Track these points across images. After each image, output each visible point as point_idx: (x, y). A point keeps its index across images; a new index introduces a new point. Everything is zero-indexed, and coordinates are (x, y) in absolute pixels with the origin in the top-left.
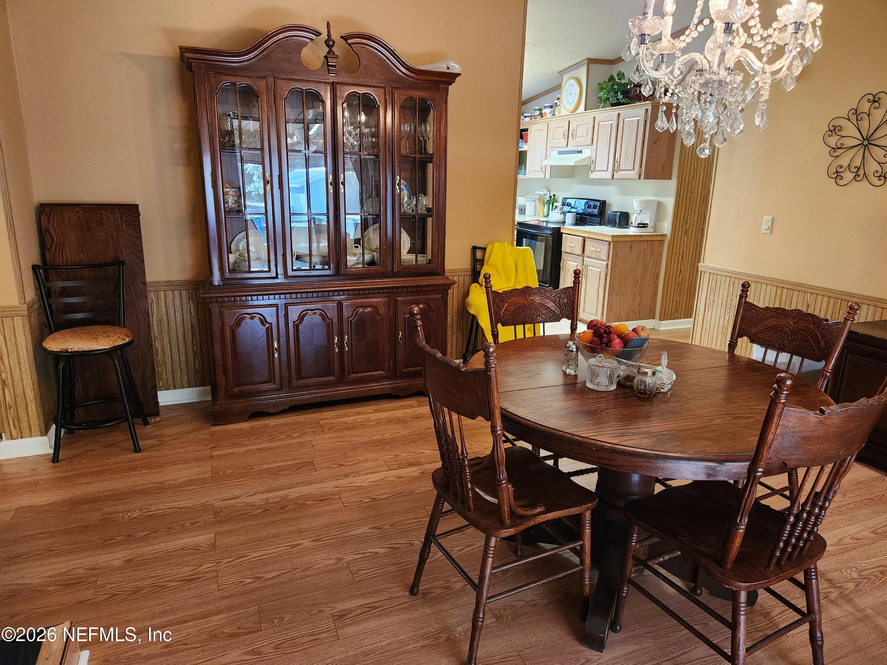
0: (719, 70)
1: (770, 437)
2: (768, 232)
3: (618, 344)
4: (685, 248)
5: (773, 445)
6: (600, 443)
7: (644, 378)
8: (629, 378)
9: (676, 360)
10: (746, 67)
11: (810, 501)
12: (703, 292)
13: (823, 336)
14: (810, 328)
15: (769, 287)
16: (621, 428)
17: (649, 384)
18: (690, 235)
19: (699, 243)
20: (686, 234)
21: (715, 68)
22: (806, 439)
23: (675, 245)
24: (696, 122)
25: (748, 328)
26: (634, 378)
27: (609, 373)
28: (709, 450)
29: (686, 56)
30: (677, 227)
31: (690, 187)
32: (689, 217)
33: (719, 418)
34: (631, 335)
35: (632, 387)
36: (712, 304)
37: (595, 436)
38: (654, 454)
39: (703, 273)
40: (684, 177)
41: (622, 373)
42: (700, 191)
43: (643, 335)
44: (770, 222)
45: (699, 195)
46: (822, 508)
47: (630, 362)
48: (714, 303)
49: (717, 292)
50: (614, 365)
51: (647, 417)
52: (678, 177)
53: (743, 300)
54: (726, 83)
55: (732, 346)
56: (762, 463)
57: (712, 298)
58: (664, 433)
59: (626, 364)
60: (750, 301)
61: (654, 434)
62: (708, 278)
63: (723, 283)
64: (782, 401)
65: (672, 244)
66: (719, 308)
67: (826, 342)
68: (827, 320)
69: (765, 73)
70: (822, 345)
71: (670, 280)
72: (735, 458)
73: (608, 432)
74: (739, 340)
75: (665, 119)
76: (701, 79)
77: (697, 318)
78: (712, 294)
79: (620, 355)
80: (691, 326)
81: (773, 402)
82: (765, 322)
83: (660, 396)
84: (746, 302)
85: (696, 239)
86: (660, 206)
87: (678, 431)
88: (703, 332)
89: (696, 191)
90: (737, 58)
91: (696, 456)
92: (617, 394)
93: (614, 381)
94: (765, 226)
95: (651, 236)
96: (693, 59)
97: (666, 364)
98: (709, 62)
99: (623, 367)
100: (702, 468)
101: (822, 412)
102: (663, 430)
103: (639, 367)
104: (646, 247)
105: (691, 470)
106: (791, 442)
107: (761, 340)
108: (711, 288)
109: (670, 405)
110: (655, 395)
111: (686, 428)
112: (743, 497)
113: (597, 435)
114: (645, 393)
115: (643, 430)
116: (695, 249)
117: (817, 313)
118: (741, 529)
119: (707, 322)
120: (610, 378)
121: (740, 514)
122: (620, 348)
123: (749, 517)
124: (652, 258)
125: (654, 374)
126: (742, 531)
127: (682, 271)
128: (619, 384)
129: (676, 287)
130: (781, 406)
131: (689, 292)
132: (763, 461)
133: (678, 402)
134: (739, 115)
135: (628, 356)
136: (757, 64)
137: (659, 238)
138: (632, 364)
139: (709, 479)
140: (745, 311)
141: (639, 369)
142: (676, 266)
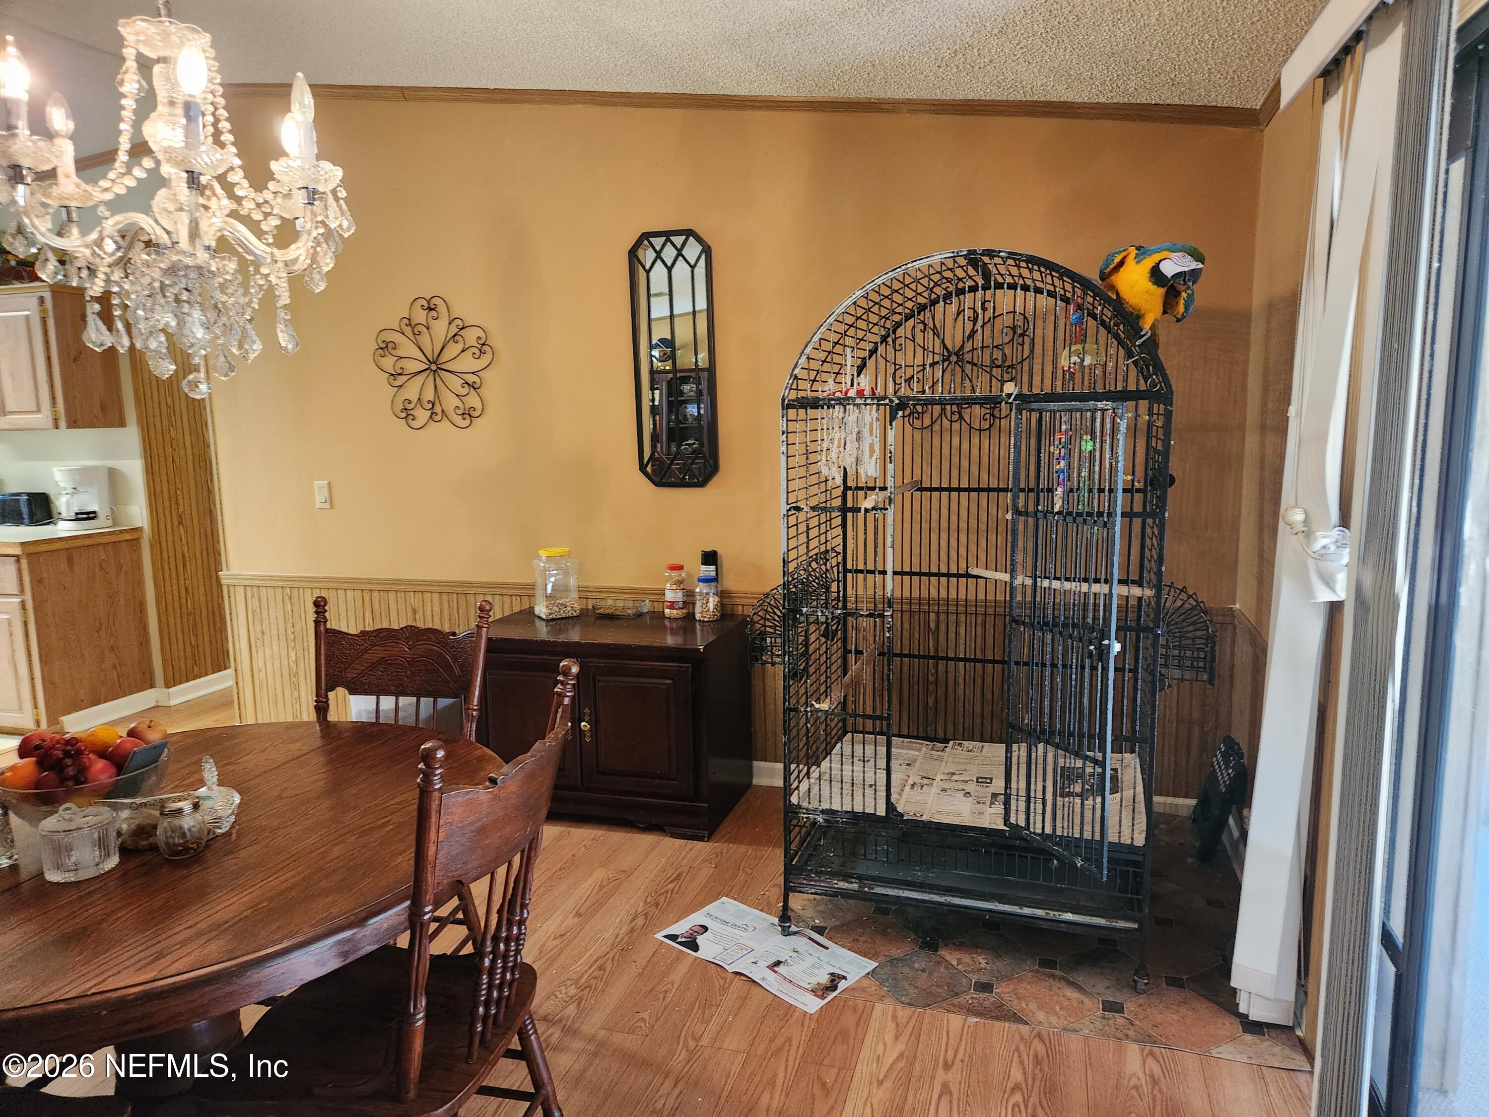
0: (194, 250)
1: (432, 849)
2: (327, 505)
3: (102, 771)
4: (186, 548)
5: (438, 862)
6: (114, 995)
7: (176, 822)
8: (144, 831)
9: (230, 764)
10: (237, 247)
11: (505, 922)
12: (240, 620)
13: (455, 659)
14: (434, 650)
15: (350, 594)
16: (154, 941)
17: (189, 830)
18: (188, 522)
19: (209, 535)
20: (180, 523)
21: (184, 244)
22: (482, 831)
23: (164, 545)
24: (169, 336)
25: (341, 672)
26: (155, 827)
27: (96, 836)
28: (335, 911)
29: (118, 218)
30: (161, 512)
31: (167, 438)
32: (178, 492)
33: (336, 845)
34: (128, 746)
35: (154, 848)
36: (261, 639)
37: (99, 983)
38: (234, 966)
39: (232, 588)
40: (151, 420)
41: (125, 827)
42: (188, 444)
43: (154, 736)
44: (326, 490)
45: (189, 452)
46: (521, 922)
47: (138, 800)
48: (265, 637)
49: (265, 615)
50: (104, 817)
51: (201, 894)
52: (140, 421)
53: (322, 628)
54: (210, 272)
55: (322, 708)
56: (428, 898)
57: (258, 629)
58: (246, 913)
59: (130, 806)
60: (334, 627)
61: (226, 926)
62: (243, 594)
63: (272, 601)
64: (437, 787)
65: (157, 543)
66: (275, 643)
67: (462, 666)
68: (454, 634)
69: (276, 261)
70: (457, 671)
71: (170, 609)
72: (382, 905)
73: (127, 963)
74: (331, 695)
75: (103, 328)
76: (162, 262)
77: (239, 669)
78: (257, 622)
79: (112, 793)
80: (231, 683)
81: (425, 792)
82: (366, 656)
83: (216, 845)
84: (327, 631)
85: (202, 530)
86: (113, 477)
87: (271, 900)
88: (257, 690)
89: (181, 445)
90: (220, 230)
91: (319, 930)
92: (125, 874)
93: (112, 847)
94: (320, 498)
95: (109, 533)
96: (133, 224)
97: (215, 779)
98: (168, 232)
99: (125, 814)
100: (331, 948)
101: (493, 781)
102: (243, 908)
103: (162, 804)
104: (104, 557)
105: (313, 961)
106: (462, 845)
107: (366, 687)
108: (254, 612)
109: (244, 854)
110: (207, 847)
111: (283, 887)
112: (411, 966)
113: (103, 981)
114: (187, 849)
115: (202, 926)
116: (204, 547)
117: (437, 627)
118: (418, 1020)
119: (260, 671)
120: (102, 844)
121: (412, 996)
122: (111, 777)
123: (426, 993)
124: (122, 576)
125: (196, 806)
126: (420, 1022)
127: (190, 589)
128: (124, 851)
129: (185, 620)
130: (436, 795)
131: (211, 623)
132: (429, 893)
133: (255, 842)
134: (248, 326)
135: (130, 788)
136: (259, 247)
137: (127, 537)
138: (145, 801)
139: (347, 962)
140: (329, 645)
141: (163, 807)
142: (174, 581)
